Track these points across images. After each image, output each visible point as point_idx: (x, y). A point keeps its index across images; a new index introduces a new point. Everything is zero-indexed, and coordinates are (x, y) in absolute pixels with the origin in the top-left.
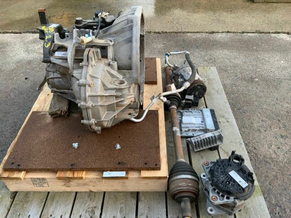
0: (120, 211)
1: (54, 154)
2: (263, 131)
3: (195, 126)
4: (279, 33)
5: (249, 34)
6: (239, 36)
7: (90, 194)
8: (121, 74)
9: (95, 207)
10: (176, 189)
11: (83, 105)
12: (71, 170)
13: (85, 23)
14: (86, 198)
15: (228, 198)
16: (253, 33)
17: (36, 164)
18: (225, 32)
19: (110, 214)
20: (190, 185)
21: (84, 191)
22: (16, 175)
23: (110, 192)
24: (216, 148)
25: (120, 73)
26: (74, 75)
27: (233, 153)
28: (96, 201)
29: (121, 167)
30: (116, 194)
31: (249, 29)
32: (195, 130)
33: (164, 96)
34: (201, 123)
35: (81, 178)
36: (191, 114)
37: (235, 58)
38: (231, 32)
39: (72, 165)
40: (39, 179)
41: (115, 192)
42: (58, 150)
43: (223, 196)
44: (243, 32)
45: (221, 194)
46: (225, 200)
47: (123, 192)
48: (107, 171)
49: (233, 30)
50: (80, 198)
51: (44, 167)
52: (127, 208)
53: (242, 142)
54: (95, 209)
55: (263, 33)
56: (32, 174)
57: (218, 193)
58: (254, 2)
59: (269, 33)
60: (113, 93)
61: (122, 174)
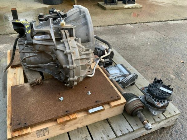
0: (103, 133)
1: (49, 109)
2: (145, 72)
3: (118, 74)
4: (125, 24)
5: (112, 26)
6: (107, 28)
7: (78, 130)
8: (84, 46)
9: (86, 137)
10: (133, 108)
11: (72, 67)
12: (66, 115)
13: (46, 17)
14: (77, 133)
15: (164, 102)
16: (113, 25)
17: (39, 118)
18: (99, 26)
19: (98, 137)
20: (139, 103)
21: (74, 129)
22: (25, 132)
23: (90, 125)
24: (134, 84)
25: (82, 45)
26: (58, 48)
27: (155, 79)
28: (84, 133)
29: (99, 103)
30: (95, 124)
31: (110, 24)
32: (119, 77)
33: (102, 58)
34: (119, 72)
35: (76, 118)
36: (111, 69)
37: (111, 39)
38: (102, 26)
39: (66, 112)
40: (43, 130)
41: (93, 123)
42: (50, 106)
43: (161, 102)
44: (108, 26)
45: (160, 101)
46: (164, 103)
47: (98, 122)
48: (90, 109)
49: (103, 25)
50: (73, 135)
51: (47, 119)
52: (106, 130)
53: (143, 77)
54: (87, 138)
55: (118, 25)
56: (36, 128)
57: (158, 101)
58: (105, 10)
59: (121, 24)
60: (85, 57)
61: (100, 108)
